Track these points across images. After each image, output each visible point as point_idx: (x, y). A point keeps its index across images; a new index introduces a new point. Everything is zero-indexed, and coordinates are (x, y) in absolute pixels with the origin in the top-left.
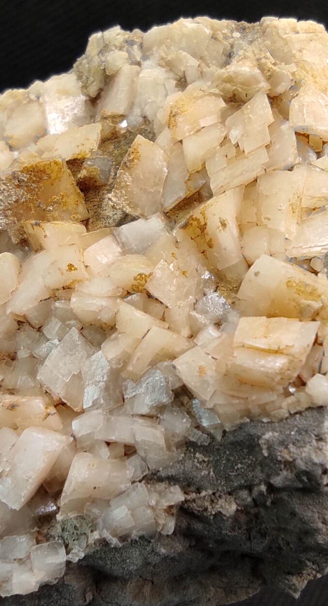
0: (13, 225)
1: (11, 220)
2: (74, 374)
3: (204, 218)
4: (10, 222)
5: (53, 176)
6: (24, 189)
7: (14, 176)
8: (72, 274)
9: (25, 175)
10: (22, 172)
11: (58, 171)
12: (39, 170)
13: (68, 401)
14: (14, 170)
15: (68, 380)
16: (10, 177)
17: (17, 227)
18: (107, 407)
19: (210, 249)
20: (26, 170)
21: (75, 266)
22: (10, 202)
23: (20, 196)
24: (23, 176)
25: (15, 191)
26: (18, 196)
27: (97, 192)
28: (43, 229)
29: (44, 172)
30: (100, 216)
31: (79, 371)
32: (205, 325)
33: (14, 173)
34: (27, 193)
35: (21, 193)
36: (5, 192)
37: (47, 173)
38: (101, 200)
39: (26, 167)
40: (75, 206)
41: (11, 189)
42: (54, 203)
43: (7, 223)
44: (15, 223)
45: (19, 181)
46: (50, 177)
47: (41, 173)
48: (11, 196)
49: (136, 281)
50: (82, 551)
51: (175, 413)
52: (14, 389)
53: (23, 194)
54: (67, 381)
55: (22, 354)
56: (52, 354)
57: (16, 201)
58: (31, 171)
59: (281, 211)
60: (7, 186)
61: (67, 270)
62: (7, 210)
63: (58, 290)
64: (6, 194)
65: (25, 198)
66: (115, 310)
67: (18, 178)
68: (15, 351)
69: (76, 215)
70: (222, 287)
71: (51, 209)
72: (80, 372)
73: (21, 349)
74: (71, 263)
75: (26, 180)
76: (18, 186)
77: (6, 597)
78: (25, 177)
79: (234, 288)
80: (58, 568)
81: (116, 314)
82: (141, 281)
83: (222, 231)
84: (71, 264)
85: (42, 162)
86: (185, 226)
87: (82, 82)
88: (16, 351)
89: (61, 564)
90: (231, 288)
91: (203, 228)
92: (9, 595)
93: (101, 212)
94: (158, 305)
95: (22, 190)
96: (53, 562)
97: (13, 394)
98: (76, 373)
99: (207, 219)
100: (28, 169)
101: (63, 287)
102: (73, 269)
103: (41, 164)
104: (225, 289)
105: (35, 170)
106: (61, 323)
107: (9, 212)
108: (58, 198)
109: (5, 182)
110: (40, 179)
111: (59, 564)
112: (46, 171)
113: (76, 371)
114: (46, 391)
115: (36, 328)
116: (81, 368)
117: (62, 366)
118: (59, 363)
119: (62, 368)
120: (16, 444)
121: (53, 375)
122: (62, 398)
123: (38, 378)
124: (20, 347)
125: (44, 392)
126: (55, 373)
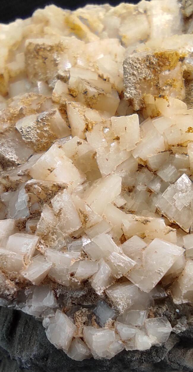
0: (138, 95)
1: (138, 92)
4: (137, 93)
5: (172, 63)
6: (151, 70)
7: (148, 59)
8: (189, 135)
9: (155, 60)
10: (154, 56)
11: (176, 61)
12: (165, 57)
14: (148, 54)
16: (144, 59)
17: (141, 97)
20: (157, 56)
22: (141, 78)
23: (148, 75)
24: (154, 60)
25: (145, 71)
26: (146, 74)
27: (188, 84)
28: (167, 100)
29: (167, 59)
30: (190, 101)
31: (188, 204)
33: (148, 56)
34: (152, 73)
35: (149, 73)
36: (139, 69)
37: (169, 60)
38: (190, 90)
39: (157, 53)
40: (180, 89)
41: (143, 68)
42: (167, 85)
43: (135, 93)
44: (139, 95)
45: (149, 63)
46: (170, 64)
47: (165, 59)
48: (142, 74)
50: (184, 327)
53: (150, 74)
54: (180, 210)
55: (140, 188)
57: (145, 79)
58: (160, 57)
60: (141, 65)
61: (186, 132)
62: (137, 84)
63: (173, 146)
64: (139, 72)
65: (151, 77)
67: (150, 61)
68: (134, 186)
69: (180, 97)
71: (165, 88)
72: (190, 205)
75: (154, 63)
76: (148, 67)
77: (129, 351)
78: (154, 61)
80: (165, 336)
84: (190, 128)
85: (168, 52)
87: (181, 4)
88: (136, 186)
89: (167, 333)
92: (132, 350)
93: (190, 98)
95: (150, 71)
96: (163, 331)
98: (186, 206)
100: (157, 55)
101: (178, 144)
102: (191, 131)
103: (167, 53)
105: (163, 57)
106: (176, 169)
107: (138, 86)
108: (171, 81)
109: (141, 62)
110: (164, 64)
111: (166, 333)
112: (169, 59)
113: (187, 205)
114: (162, 215)
115: (153, 172)
116: (191, 203)
117: (176, 199)
118: (173, 197)
119: (176, 201)
120: (147, 248)
121: (168, 204)
122: (176, 221)
123: (156, 206)
124: (139, 183)
125: (161, 216)
126: (170, 204)
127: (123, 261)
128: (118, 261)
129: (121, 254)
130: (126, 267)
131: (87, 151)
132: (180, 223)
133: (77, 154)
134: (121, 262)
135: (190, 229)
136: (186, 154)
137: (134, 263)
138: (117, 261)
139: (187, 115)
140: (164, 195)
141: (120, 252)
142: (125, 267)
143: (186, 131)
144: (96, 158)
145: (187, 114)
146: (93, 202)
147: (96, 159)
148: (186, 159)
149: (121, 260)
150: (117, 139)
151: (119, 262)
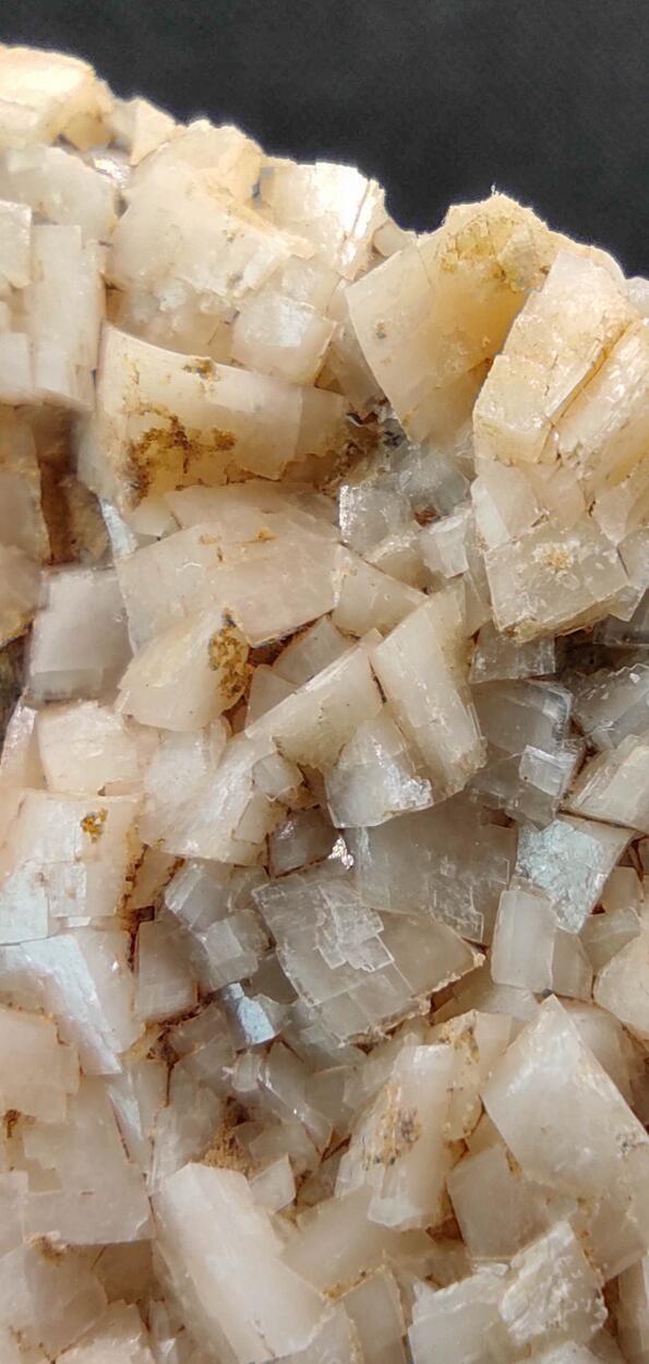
2: (380, 934)
3: (158, 413)
8: (108, 834)
13: (444, 977)
15: (390, 955)
18: (505, 877)
19: (235, 450)
21: (97, 811)
31: (378, 918)
32: (416, 545)
49: (221, 668)
51: (605, 697)
52: (334, 1133)
54: (393, 959)
55: (248, 1078)
56: (296, 979)
59: (238, 235)
61: (94, 840)
63: (127, 896)
66: (272, 750)
68: (225, 1100)
70: (330, 480)
72: (383, 914)
73: (230, 1078)
74: (82, 818)
79: (348, 454)
81: (280, 754)
82: (226, 653)
83: (217, 384)
84: (85, 820)
86: (142, 485)
88: (229, 1093)
90: (344, 459)
91: (178, 437)
94: (313, 633)
97: (346, 1143)
98: (382, 929)
99: (166, 409)
101: (128, 878)
102: (98, 821)
104: (339, 477)
113: (377, 926)
114: (387, 1033)
115: (197, 1007)
116: (375, 908)
117: (344, 961)
118: (332, 967)
119: (351, 963)
120: (513, 1150)
121: (353, 996)
122: (430, 989)
123: (342, 1045)
124: (224, 1078)
125: (389, 1037)
126: (352, 986)
127: (545, 1280)
128: (544, 1301)
129: (511, 1274)
130: (576, 1272)
131: (23, 1282)
132: (441, 979)
133: (19, 1334)
134: (550, 1292)
135: (470, 942)
136: (180, 862)
137: (561, 1233)
138: (541, 1309)
139: (24, 808)
140: (311, 1001)
141: (502, 1274)
142: (571, 1280)
143: (90, 840)
144: (63, 1247)
145: (21, 806)
146: (262, 1337)
147: (68, 1246)
148: (199, 871)
149: (542, 1286)
150: (13, 1120)
151: (548, 1300)
